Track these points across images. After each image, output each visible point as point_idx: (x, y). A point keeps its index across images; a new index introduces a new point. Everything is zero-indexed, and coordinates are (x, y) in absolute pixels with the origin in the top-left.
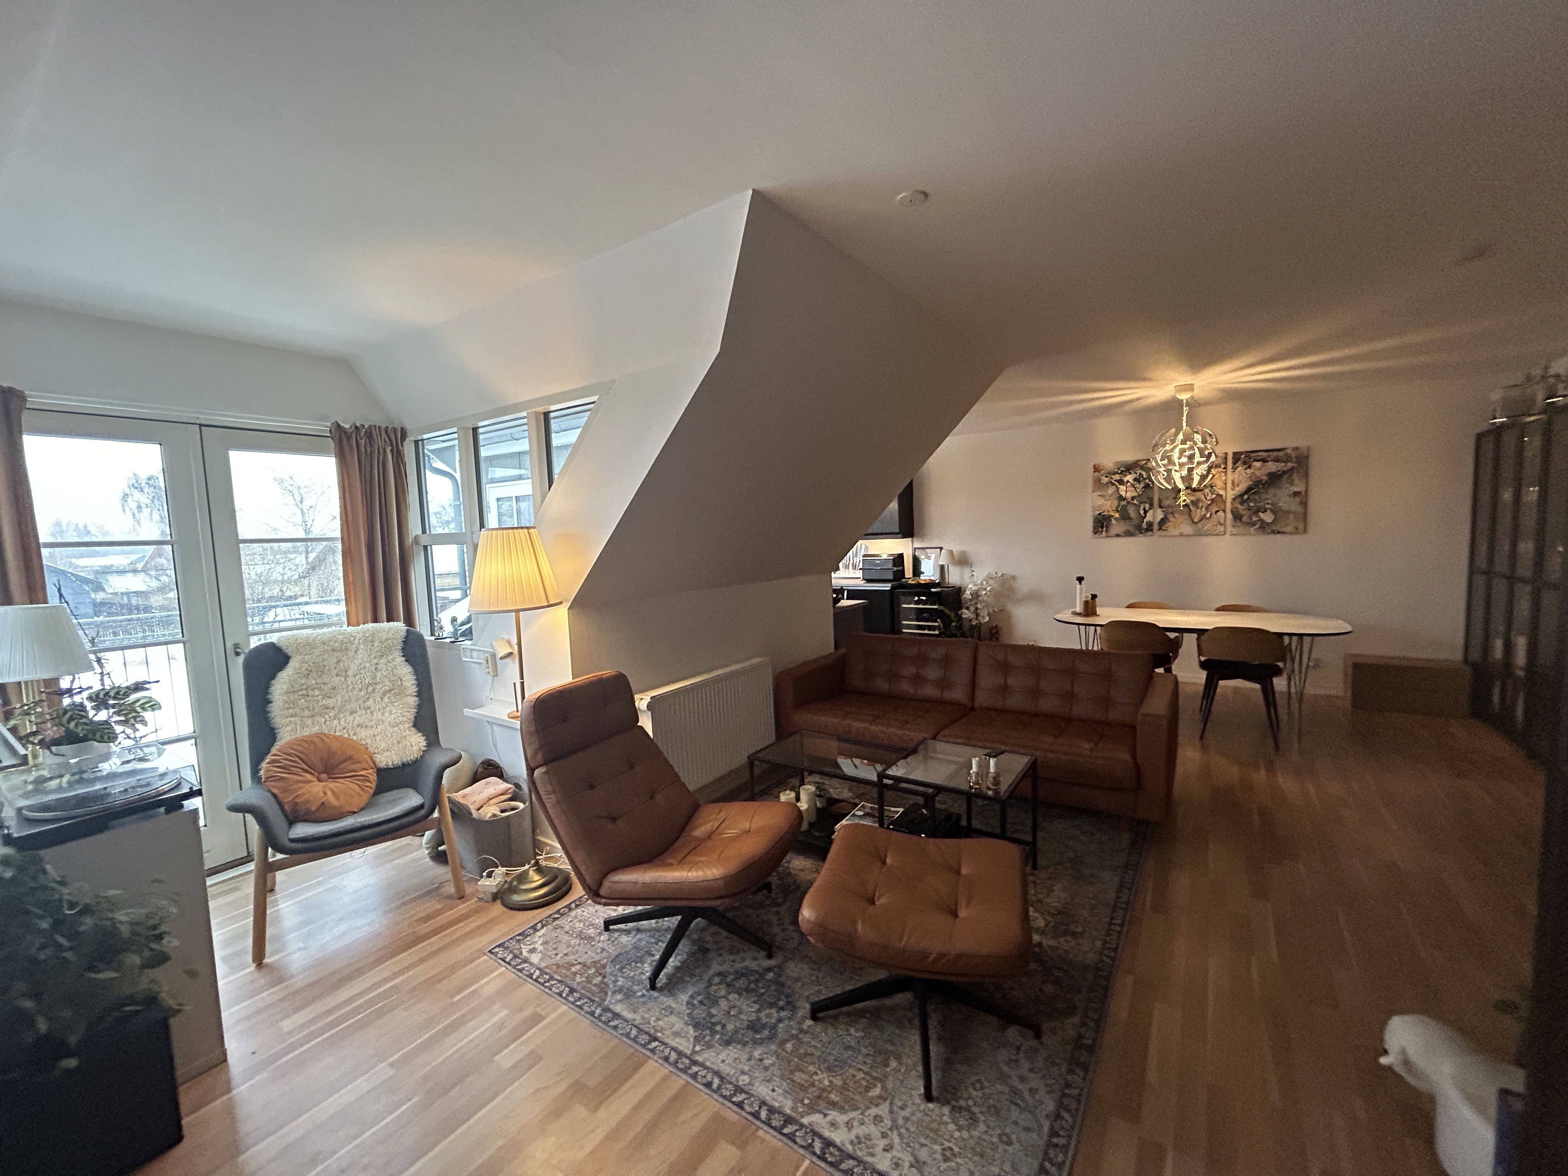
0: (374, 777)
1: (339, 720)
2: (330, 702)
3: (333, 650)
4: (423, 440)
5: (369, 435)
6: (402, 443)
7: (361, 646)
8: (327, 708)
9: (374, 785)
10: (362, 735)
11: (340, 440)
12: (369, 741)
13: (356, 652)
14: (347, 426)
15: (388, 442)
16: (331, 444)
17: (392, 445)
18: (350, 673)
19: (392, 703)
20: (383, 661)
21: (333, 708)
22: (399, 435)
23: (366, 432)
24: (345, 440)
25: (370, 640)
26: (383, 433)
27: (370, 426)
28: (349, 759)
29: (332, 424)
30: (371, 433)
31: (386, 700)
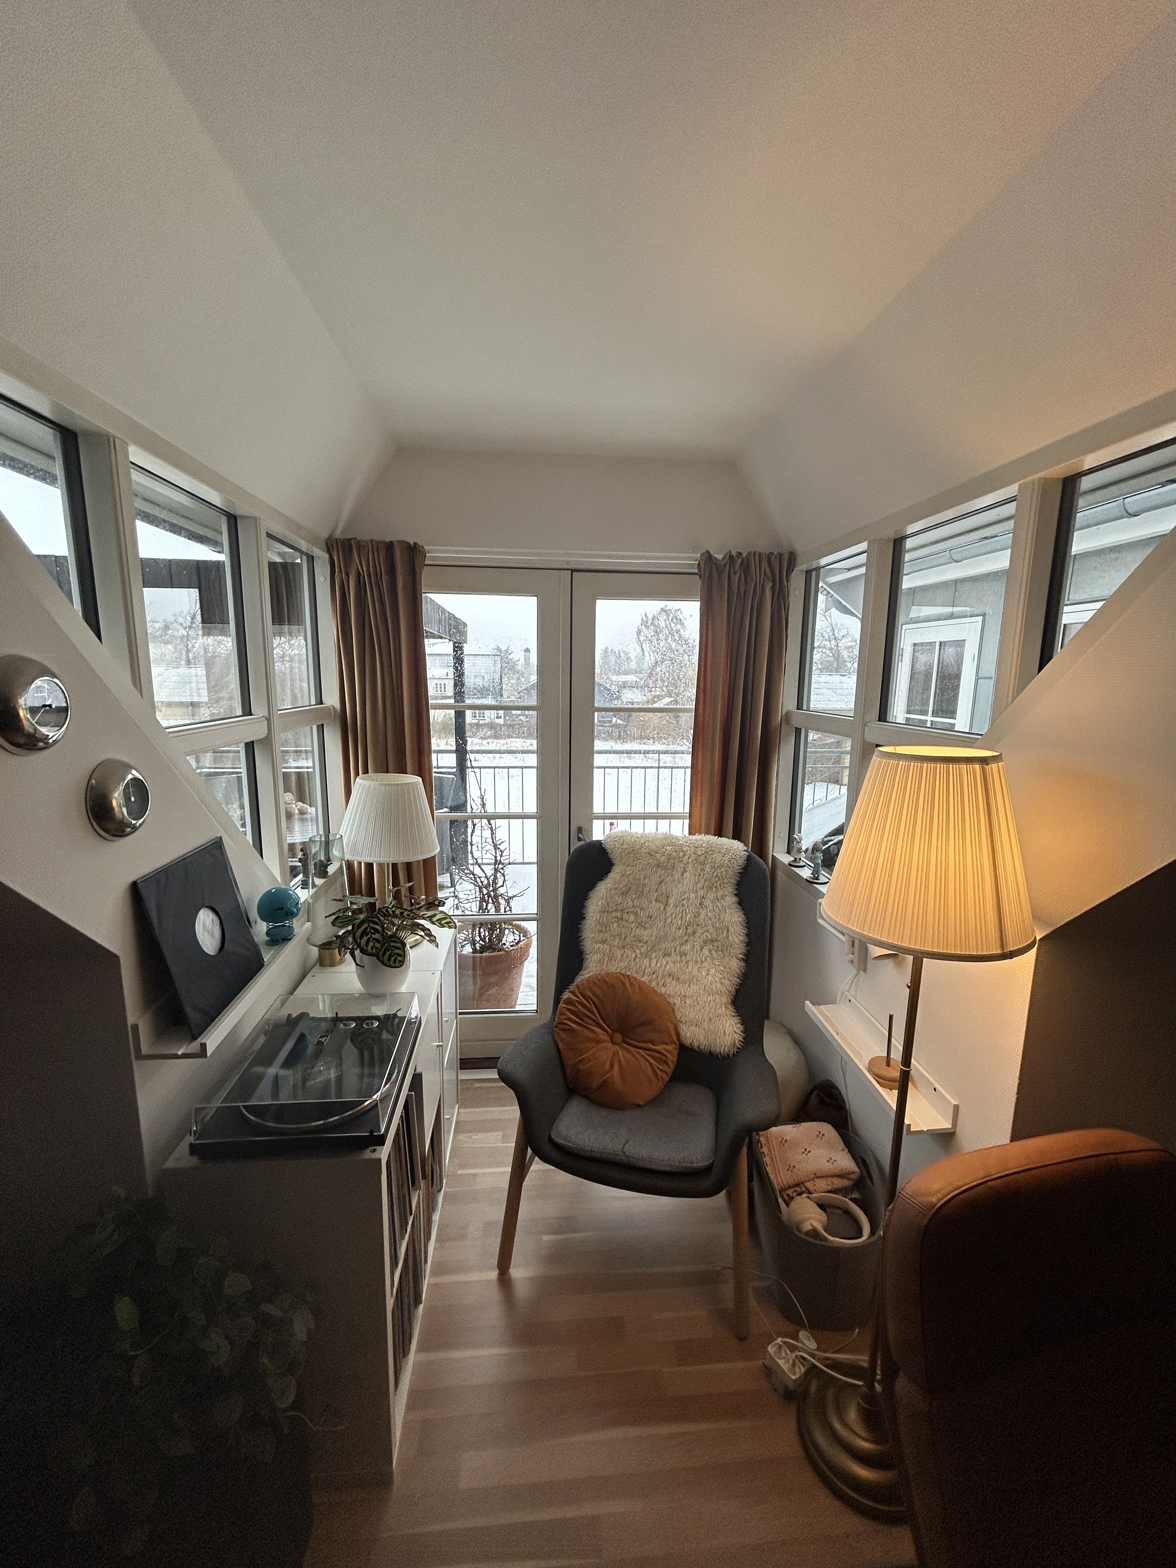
0: (672, 1058)
1: (651, 959)
2: (645, 934)
3: (658, 866)
4: (818, 569)
5: (746, 566)
6: (788, 575)
7: (690, 866)
8: (640, 941)
9: (670, 1071)
10: (671, 989)
11: (711, 576)
12: (678, 1002)
13: (682, 874)
14: (720, 557)
15: (769, 574)
16: (697, 582)
17: (774, 581)
18: (671, 901)
19: (713, 959)
20: (711, 895)
21: (646, 942)
22: (785, 563)
23: (742, 563)
24: (715, 575)
25: (702, 858)
26: (765, 564)
27: (749, 554)
28: (649, 1022)
29: (702, 554)
30: (748, 564)
31: (706, 952)
